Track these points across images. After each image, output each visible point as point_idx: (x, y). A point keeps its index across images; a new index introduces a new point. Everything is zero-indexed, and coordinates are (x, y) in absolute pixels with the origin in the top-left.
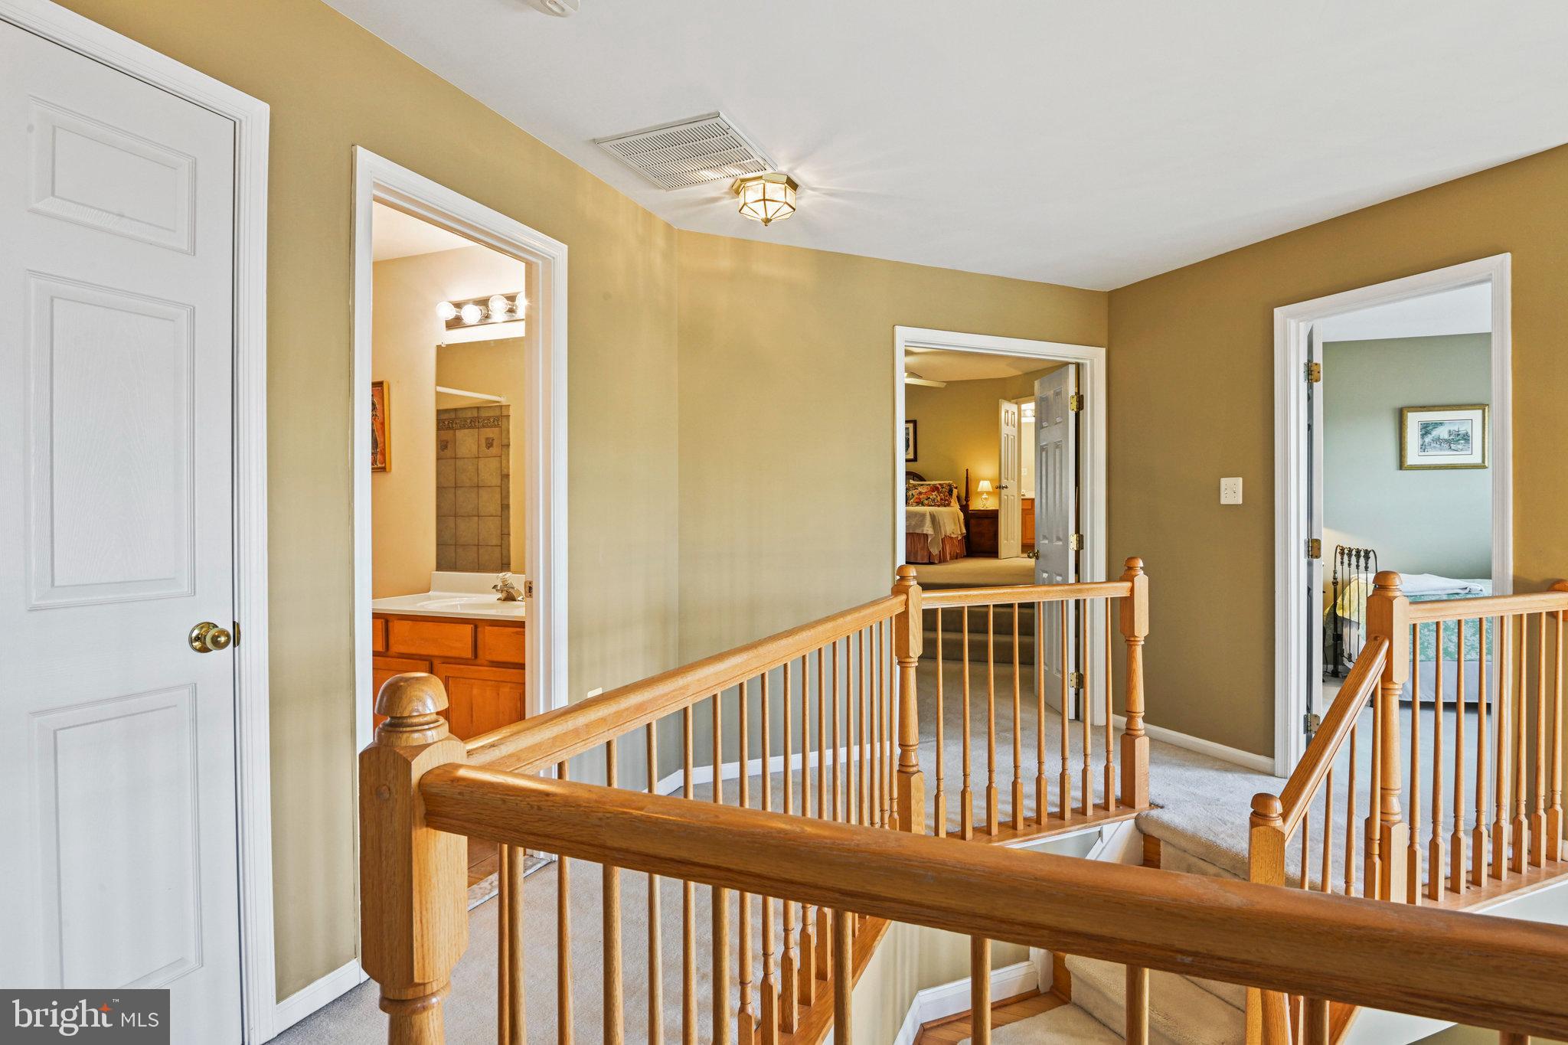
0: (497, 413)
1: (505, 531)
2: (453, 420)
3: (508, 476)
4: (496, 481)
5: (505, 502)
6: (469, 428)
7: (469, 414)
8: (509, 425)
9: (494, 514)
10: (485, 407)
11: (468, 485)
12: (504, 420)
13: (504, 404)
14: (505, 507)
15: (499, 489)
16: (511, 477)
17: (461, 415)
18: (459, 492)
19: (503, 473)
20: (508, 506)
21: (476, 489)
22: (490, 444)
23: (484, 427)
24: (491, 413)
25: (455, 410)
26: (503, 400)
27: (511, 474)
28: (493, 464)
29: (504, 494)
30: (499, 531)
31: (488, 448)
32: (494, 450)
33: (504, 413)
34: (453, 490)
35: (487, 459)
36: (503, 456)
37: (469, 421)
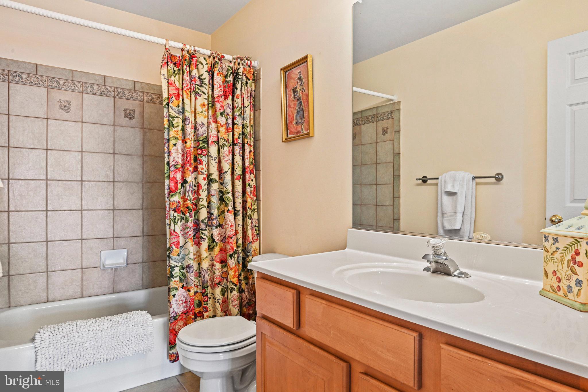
0: (391, 108)
1: (396, 195)
2: (359, 119)
3: (399, 154)
4: (390, 158)
5: (396, 173)
6: (370, 122)
7: (370, 113)
8: (400, 116)
9: (388, 183)
10: (382, 106)
11: (370, 163)
12: (396, 113)
13: (396, 101)
14: (397, 177)
15: (392, 164)
16: (401, 155)
17: (365, 114)
18: (363, 168)
19: (395, 153)
20: (399, 176)
21: (375, 166)
22: (385, 132)
23: (381, 120)
24: (387, 109)
25: (361, 112)
26: (396, 99)
27: (401, 152)
28: (388, 146)
29: (396, 168)
30: (392, 195)
31: (384, 135)
32: (388, 136)
33: (397, 107)
34: (359, 167)
35: (383, 143)
36: (395, 140)
37: (370, 118)
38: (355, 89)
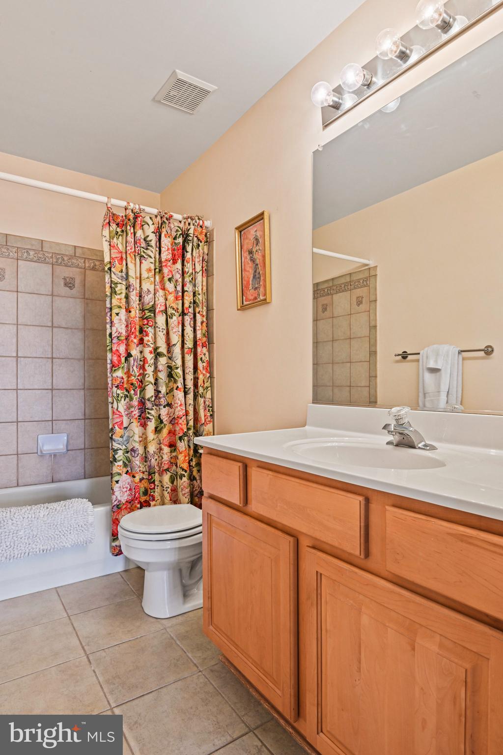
0: (366, 274)
1: (373, 374)
2: (330, 287)
3: (375, 327)
4: (366, 332)
5: (373, 349)
6: (343, 291)
7: (343, 281)
8: (376, 282)
9: (363, 360)
10: (356, 272)
11: (342, 338)
12: (372, 279)
13: (372, 266)
14: (373, 353)
15: (368, 339)
16: (378, 328)
17: (336, 282)
18: (336, 344)
19: (371, 325)
20: (375, 352)
21: (348, 341)
22: (359, 303)
23: (355, 288)
24: (361, 276)
25: (333, 279)
26: (372, 263)
27: (378, 325)
28: (364, 318)
29: (372, 343)
30: (368, 374)
31: (358, 305)
32: (363, 307)
33: (372, 273)
34: (331, 343)
35: (358, 315)
36: (371, 311)
37: (343, 286)
38: (315, 250)
